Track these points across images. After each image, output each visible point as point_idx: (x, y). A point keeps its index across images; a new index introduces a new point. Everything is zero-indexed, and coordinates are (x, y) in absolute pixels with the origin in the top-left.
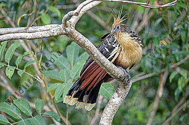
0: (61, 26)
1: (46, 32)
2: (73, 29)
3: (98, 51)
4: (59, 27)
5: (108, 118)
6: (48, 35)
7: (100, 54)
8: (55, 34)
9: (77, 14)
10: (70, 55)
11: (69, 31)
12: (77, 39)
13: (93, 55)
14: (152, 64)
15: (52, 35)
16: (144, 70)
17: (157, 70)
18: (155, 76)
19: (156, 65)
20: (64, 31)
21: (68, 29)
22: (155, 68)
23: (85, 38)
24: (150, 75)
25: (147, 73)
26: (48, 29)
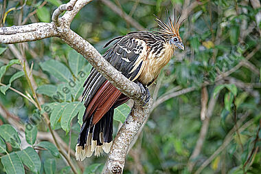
0: (51, 25)
1: (30, 33)
2: (67, 29)
3: (102, 58)
4: (48, 27)
5: (120, 151)
6: (33, 38)
7: (106, 63)
8: (43, 36)
9: (71, 8)
10: (74, 64)
11: (62, 31)
12: (74, 43)
13: (96, 63)
14: (191, 75)
15: (38, 37)
16: (180, 82)
17: (198, 83)
18: (195, 91)
19: (196, 75)
20: (55, 32)
21: (61, 29)
22: (195, 80)
23: (84, 41)
24: (189, 90)
25: (184, 87)
26: (34, 29)
